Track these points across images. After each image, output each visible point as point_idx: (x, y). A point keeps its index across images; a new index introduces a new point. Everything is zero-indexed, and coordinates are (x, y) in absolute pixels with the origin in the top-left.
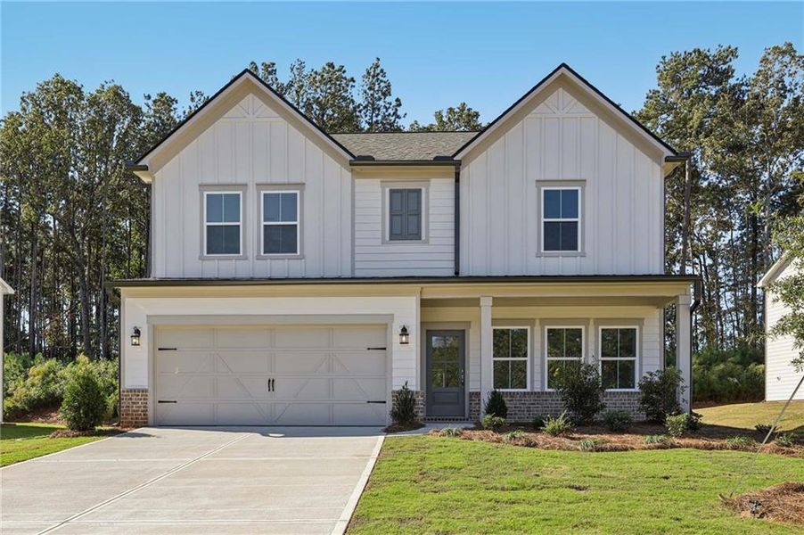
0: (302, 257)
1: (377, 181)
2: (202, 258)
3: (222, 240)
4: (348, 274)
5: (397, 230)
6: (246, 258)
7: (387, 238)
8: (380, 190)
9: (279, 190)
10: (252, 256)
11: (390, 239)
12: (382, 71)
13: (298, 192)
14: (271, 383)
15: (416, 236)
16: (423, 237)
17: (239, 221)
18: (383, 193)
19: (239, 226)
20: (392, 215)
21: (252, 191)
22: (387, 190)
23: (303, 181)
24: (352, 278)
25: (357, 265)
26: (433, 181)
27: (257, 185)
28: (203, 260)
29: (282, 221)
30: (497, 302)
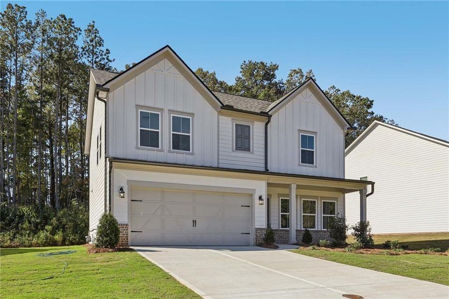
0: (193, 154)
1: (229, 119)
2: (137, 148)
3: (149, 139)
4: (215, 165)
5: (239, 145)
6: (162, 151)
7: (235, 149)
8: (231, 123)
9: (180, 115)
10: (165, 149)
11: (236, 149)
12: (96, 30)
13: (191, 118)
14: (194, 222)
15: (248, 149)
16: (251, 151)
17: (158, 129)
18: (233, 125)
19: (158, 132)
20: (237, 137)
21: (166, 114)
22: (234, 124)
23: (194, 112)
24: (218, 168)
25: (220, 161)
26: (255, 122)
27: (169, 110)
28: (138, 149)
29: (182, 132)
30: (298, 187)
